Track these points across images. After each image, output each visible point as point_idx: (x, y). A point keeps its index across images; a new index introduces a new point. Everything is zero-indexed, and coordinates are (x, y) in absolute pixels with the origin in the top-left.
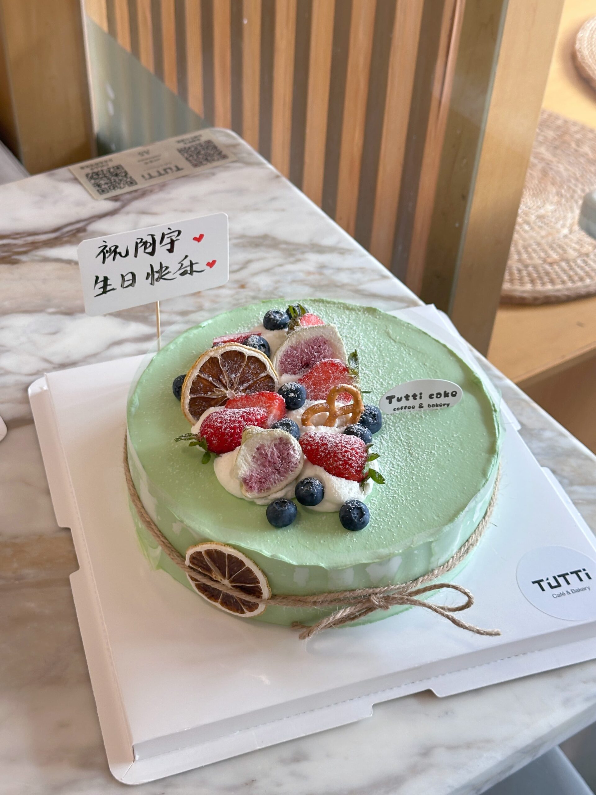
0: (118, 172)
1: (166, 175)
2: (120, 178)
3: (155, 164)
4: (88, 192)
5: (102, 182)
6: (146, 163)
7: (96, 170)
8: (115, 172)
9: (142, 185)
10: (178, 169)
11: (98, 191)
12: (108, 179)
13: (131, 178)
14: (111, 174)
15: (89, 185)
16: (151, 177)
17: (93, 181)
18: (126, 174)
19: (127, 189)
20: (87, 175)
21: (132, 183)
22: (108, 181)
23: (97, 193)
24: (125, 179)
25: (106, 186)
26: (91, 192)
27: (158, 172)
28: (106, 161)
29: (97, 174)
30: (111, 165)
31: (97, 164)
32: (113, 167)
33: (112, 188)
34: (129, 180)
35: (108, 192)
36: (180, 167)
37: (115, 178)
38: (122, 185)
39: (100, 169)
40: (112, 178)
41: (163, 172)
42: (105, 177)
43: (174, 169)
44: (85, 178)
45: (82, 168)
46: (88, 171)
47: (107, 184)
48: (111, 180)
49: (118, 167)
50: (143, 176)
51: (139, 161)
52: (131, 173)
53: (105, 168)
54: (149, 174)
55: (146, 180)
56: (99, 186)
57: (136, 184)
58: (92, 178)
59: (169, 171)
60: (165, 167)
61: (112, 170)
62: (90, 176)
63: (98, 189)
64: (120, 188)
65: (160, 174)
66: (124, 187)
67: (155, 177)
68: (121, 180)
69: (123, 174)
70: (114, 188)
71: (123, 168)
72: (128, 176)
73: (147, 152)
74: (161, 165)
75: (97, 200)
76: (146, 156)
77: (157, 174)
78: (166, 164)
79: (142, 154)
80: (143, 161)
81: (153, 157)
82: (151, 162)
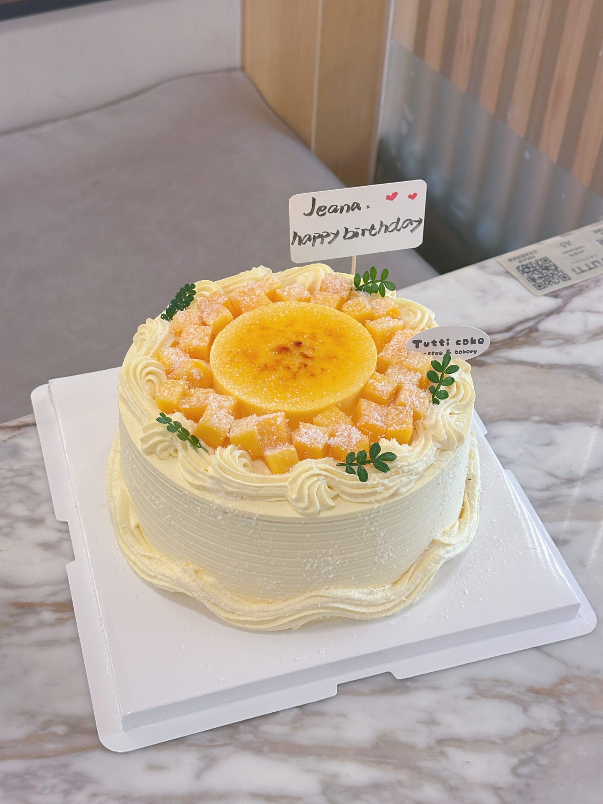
0: (547, 265)
1: (596, 270)
2: (551, 271)
3: (580, 256)
4: (525, 287)
6: (572, 255)
7: (524, 263)
8: (544, 265)
9: (576, 279)
11: (534, 285)
12: (540, 272)
13: (562, 271)
14: (541, 266)
15: (523, 278)
16: (582, 272)
17: (525, 274)
18: (556, 268)
19: (563, 284)
20: (518, 268)
21: (565, 278)
22: (540, 276)
23: (534, 288)
24: (556, 273)
25: (540, 281)
26: (528, 288)
27: (587, 265)
28: (531, 252)
29: (527, 267)
30: (538, 256)
31: (523, 256)
32: (540, 260)
34: (560, 274)
35: (545, 287)
37: (546, 271)
38: (556, 280)
39: (528, 261)
40: (544, 271)
41: (592, 266)
42: (536, 270)
44: (517, 271)
45: (510, 260)
46: (516, 263)
47: (541, 278)
48: (543, 274)
49: (546, 260)
50: (574, 270)
51: (564, 253)
52: (560, 267)
53: (533, 260)
54: (579, 268)
55: (577, 274)
56: (533, 280)
57: (570, 279)
58: (523, 272)
59: (597, 264)
60: (592, 260)
61: (540, 263)
62: (521, 268)
63: (534, 283)
64: (555, 283)
65: (590, 269)
66: (559, 282)
67: (585, 271)
68: (553, 274)
69: (553, 268)
70: (549, 283)
71: (551, 262)
72: (559, 270)
73: (569, 243)
74: (588, 258)
75: (536, 296)
76: (569, 248)
77: (587, 268)
78: (592, 257)
79: (563, 245)
80: (566, 252)
81: (576, 249)
82: (576, 254)
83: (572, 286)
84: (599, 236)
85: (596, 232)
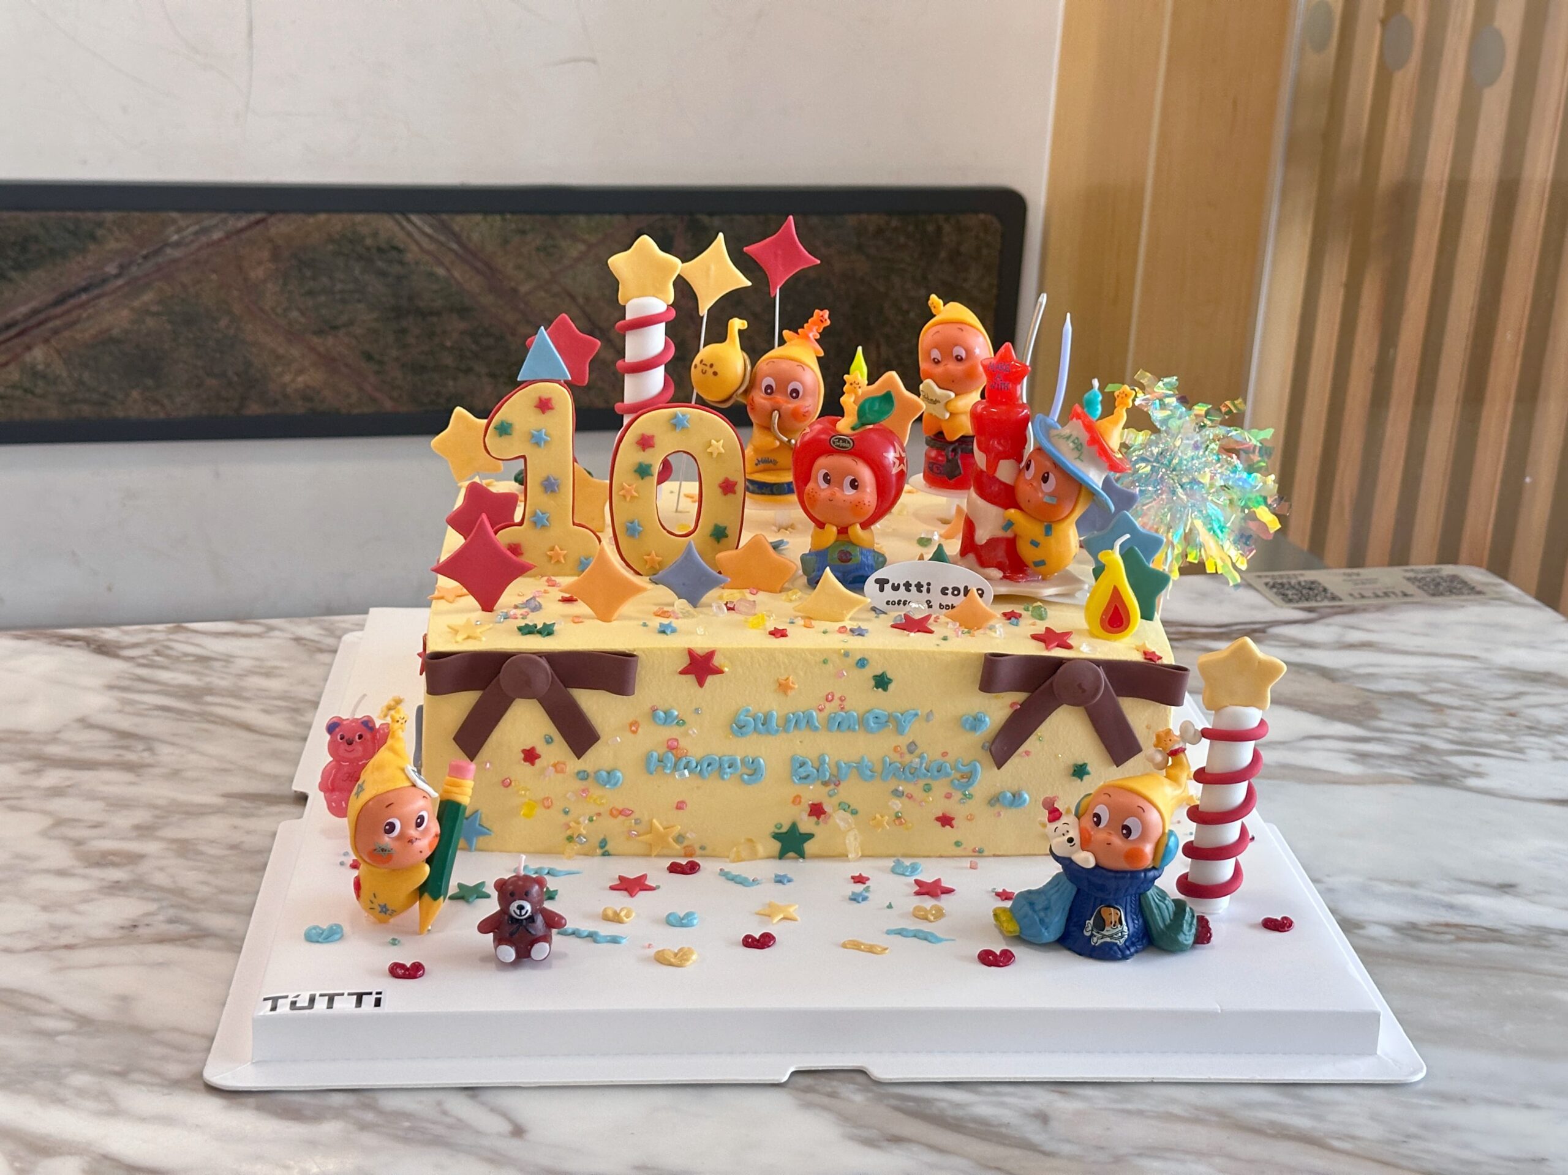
0: (1313, 586)
1: (1386, 598)
2: (1316, 592)
3: (1367, 586)
4: (1266, 597)
5: (1290, 593)
6: (1356, 584)
7: (1279, 581)
8: (1307, 587)
9: (1348, 602)
10: (1405, 595)
11: (1283, 600)
12: (1297, 590)
13: (1332, 594)
14: (1304, 588)
15: (1270, 593)
16: (1363, 597)
17: (1275, 590)
18: (1325, 590)
19: (1326, 603)
20: (1267, 584)
21: (1334, 598)
22: (1296, 592)
23: (1281, 601)
24: (1323, 593)
25: (1295, 597)
26: (1272, 599)
27: (1374, 593)
28: (1294, 575)
29: (1282, 585)
30: (1302, 579)
31: (1281, 577)
32: (1305, 581)
33: (1303, 598)
34: (1329, 595)
35: (1297, 602)
36: (1409, 593)
37: (1307, 591)
38: (1319, 598)
39: (1285, 581)
40: (1304, 592)
41: (1380, 594)
42: (1293, 588)
43: (1400, 594)
44: (1264, 587)
45: (1260, 577)
46: (1268, 580)
47: (1296, 594)
48: (1301, 592)
49: (1313, 582)
50: (1351, 595)
51: (1344, 580)
52: (1332, 589)
53: (1293, 582)
54: (1360, 594)
55: (1355, 598)
56: (1283, 595)
57: (1340, 600)
58: (1273, 587)
59: (1391, 595)
60: (1385, 590)
61: (1303, 584)
62: (1271, 584)
63: (1281, 597)
64: (1316, 601)
65: (1377, 596)
66: (1320, 601)
67: (1369, 597)
68: (1316, 595)
69: (1321, 589)
70: (1307, 600)
71: (1319, 584)
72: (1329, 592)
73: (1358, 574)
74: (1379, 589)
75: (1282, 607)
76: (1355, 577)
77: (1372, 595)
78: (1387, 588)
79: (1350, 575)
80: (1350, 581)
81: (1367, 579)
82: (1363, 583)
83: (1340, 607)
84: (1411, 575)
85: (1406, 571)
